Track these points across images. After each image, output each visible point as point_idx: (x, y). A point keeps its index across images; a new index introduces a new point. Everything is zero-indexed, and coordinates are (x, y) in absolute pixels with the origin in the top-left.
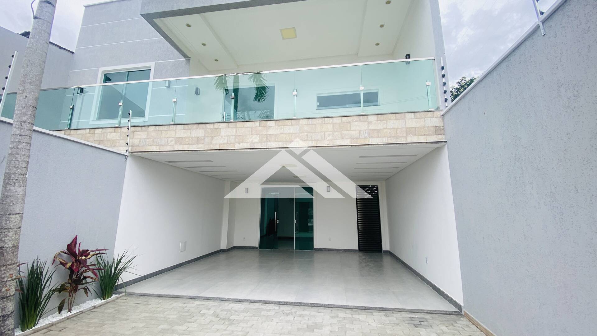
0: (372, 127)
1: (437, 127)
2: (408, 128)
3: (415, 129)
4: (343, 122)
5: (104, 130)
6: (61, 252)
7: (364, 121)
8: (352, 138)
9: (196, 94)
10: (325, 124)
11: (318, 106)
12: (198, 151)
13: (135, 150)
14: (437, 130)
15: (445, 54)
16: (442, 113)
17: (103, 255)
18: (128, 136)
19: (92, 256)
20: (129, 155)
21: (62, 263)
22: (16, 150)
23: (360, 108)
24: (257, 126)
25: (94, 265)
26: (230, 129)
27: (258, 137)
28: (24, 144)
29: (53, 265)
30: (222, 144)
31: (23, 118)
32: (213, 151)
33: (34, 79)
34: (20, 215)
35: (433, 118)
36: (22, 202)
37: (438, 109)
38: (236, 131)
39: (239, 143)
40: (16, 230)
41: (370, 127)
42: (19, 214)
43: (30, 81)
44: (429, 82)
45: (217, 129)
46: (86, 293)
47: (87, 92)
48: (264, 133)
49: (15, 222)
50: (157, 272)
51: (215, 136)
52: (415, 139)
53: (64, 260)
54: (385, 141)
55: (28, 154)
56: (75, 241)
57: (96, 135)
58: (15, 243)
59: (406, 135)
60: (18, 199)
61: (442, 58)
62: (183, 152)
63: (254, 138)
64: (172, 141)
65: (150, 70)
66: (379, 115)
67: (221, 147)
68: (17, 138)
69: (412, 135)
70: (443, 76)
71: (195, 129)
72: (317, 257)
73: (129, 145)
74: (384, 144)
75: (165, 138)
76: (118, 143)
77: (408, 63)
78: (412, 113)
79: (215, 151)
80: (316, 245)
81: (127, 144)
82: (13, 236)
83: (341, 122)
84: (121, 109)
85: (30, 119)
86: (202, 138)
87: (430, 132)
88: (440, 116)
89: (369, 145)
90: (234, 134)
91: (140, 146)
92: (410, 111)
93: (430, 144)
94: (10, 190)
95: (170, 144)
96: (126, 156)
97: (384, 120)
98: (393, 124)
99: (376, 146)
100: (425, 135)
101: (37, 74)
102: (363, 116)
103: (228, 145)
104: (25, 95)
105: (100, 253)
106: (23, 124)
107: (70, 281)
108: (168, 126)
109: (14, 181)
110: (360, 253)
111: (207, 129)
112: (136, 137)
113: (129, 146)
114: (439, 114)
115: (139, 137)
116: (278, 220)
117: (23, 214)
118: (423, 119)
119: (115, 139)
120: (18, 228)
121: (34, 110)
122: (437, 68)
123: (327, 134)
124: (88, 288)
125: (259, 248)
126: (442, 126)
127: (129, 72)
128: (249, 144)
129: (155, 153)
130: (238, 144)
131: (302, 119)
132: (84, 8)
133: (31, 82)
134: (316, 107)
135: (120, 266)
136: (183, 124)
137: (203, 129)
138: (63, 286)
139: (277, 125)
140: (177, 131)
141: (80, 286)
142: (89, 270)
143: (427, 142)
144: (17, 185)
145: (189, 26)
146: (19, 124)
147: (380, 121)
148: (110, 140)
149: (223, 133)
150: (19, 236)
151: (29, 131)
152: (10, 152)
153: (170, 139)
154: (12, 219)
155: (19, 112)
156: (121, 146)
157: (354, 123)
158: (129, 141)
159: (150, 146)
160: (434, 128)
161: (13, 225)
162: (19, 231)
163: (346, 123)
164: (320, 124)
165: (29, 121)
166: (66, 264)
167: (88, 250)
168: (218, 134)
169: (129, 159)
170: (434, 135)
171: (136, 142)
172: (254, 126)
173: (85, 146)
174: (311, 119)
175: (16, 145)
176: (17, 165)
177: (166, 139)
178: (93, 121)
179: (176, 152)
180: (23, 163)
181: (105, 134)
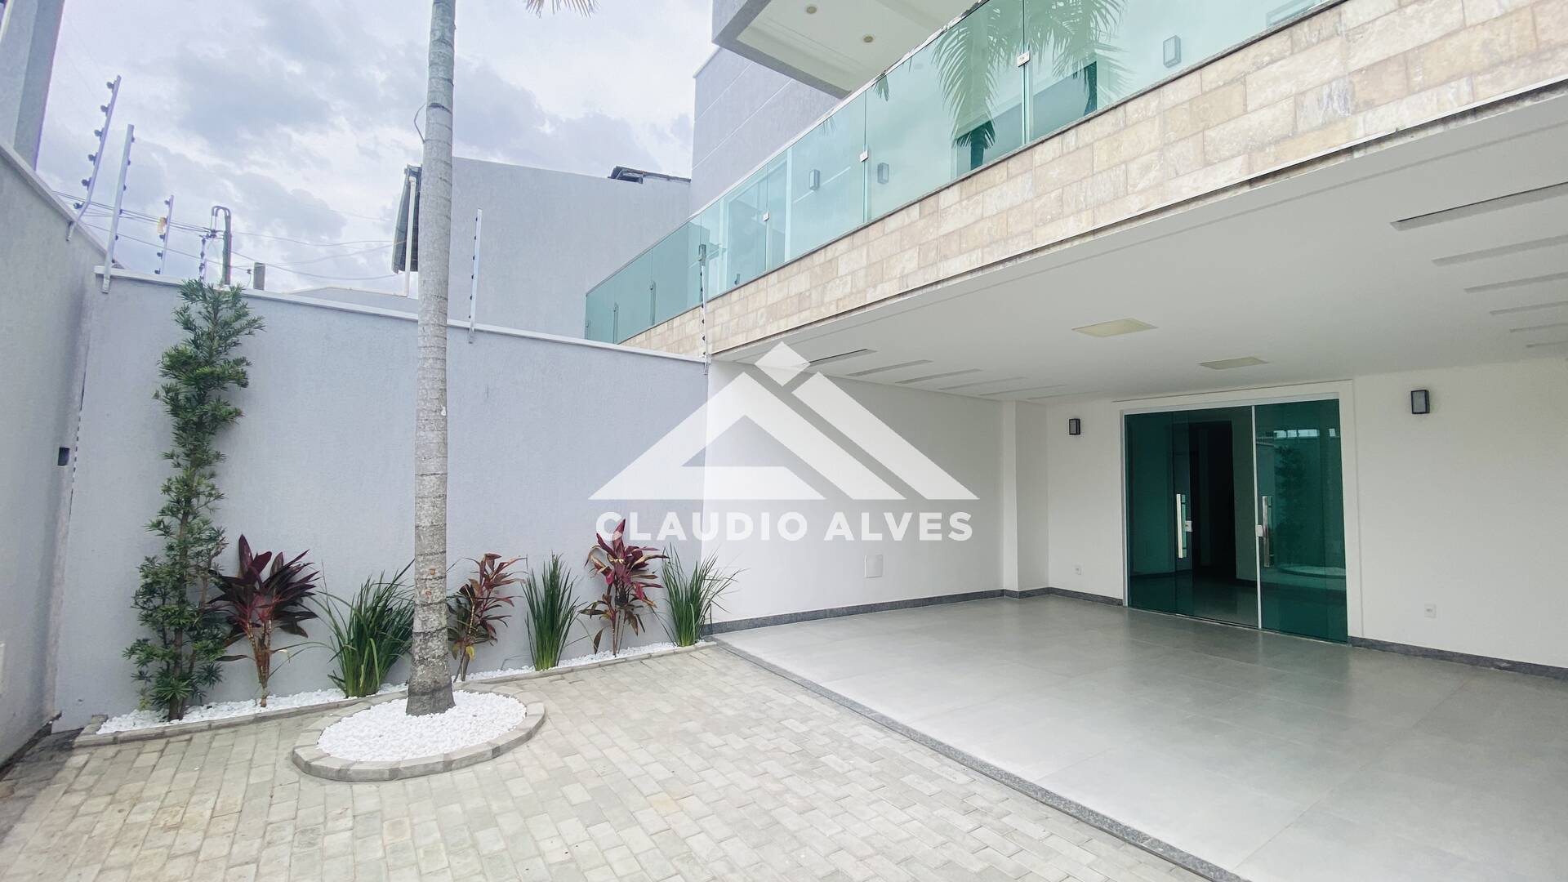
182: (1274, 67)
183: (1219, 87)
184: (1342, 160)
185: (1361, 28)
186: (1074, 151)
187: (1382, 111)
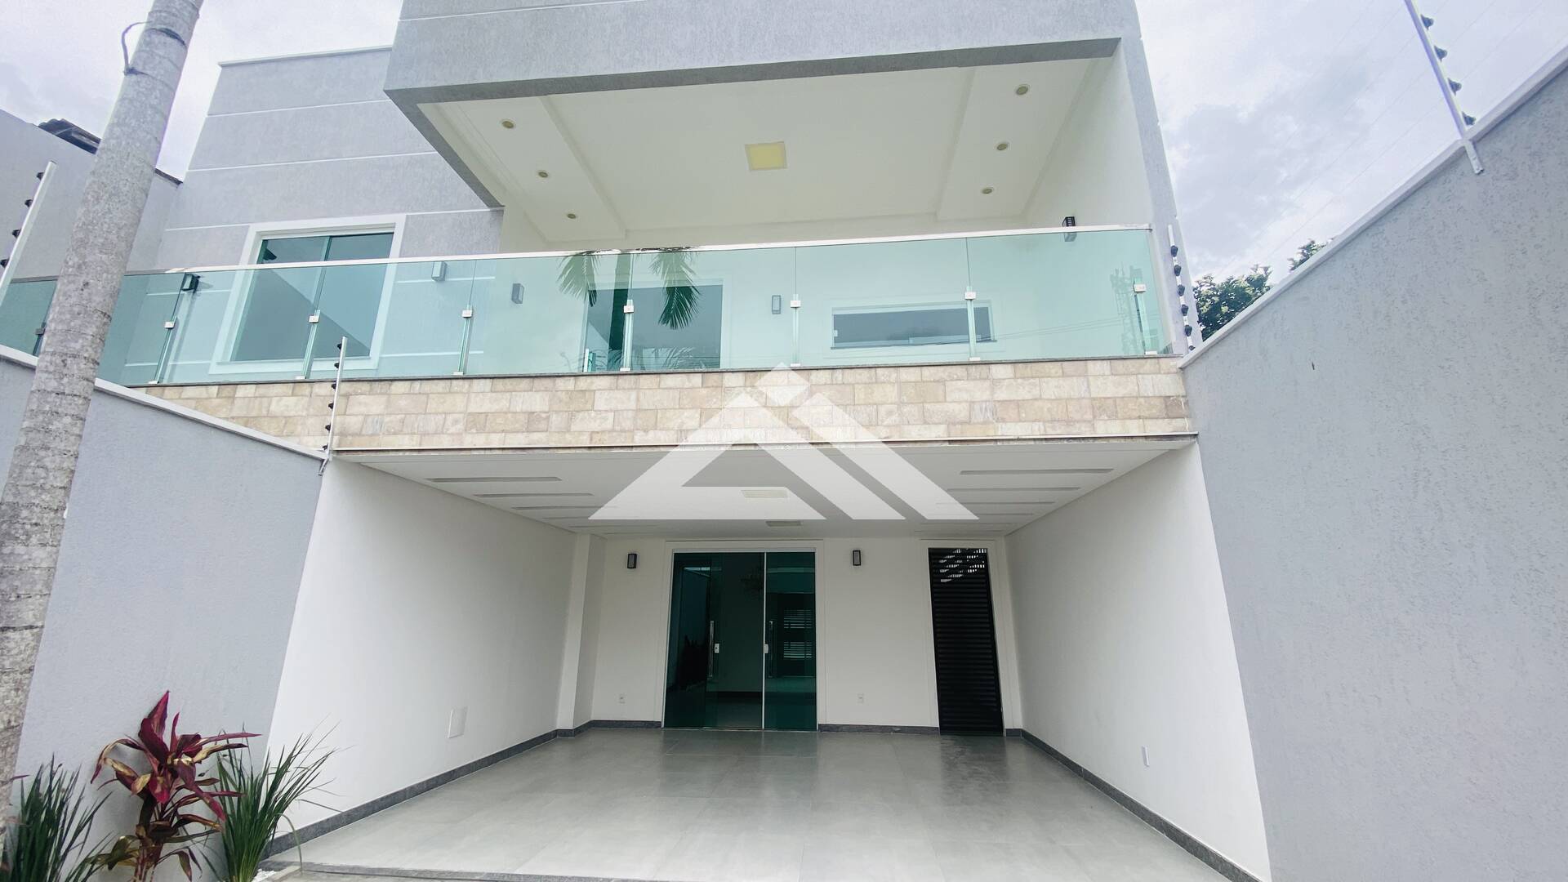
0: (1002, 395)
1: (1170, 397)
2: (1094, 399)
3: (1115, 401)
4: (925, 379)
5: (262, 389)
6: (121, 741)
7: (980, 379)
8: (951, 423)
9: (513, 299)
10: (876, 382)
11: (836, 340)
12: (530, 452)
13: (351, 445)
14: (1170, 407)
15: (1177, 218)
16: (1180, 363)
17: (238, 750)
18: (331, 406)
19: (209, 754)
20: (331, 459)
21: (120, 776)
22: (41, 436)
23: (967, 345)
24: (696, 386)
25: (212, 781)
26: (621, 391)
27: (697, 415)
28: (68, 420)
29: (94, 782)
30: (598, 432)
31: (73, 345)
32: (573, 451)
33: (113, 237)
34: (35, 630)
35: (1159, 376)
36: (45, 592)
37: (1167, 352)
38: (638, 400)
39: (646, 431)
40: (19, 676)
41: (996, 395)
42: (31, 627)
43: (101, 240)
44: (1142, 286)
45: (585, 391)
46: (186, 867)
47: (209, 287)
48: (715, 403)
49: (20, 653)
50: (382, 799)
51: (578, 412)
52: (1114, 429)
53: (127, 768)
54: (1037, 430)
55: (75, 448)
56: (160, 710)
57: (238, 402)
58: (13, 718)
59: (1091, 417)
60: (34, 583)
61: (1170, 227)
62: (488, 452)
63: (687, 417)
64: (456, 422)
65: (393, 233)
66: (1020, 365)
67: (594, 441)
68: (48, 402)
69: (1106, 418)
70: (1177, 271)
71: (525, 391)
72: (827, 748)
73: (333, 432)
74: (1034, 439)
75: (437, 414)
76: (302, 424)
77: (1071, 237)
78: (1105, 362)
79: (578, 451)
80: (823, 716)
81: (328, 428)
82: (7, 697)
83: (919, 379)
84: (314, 331)
85: (90, 349)
86: (544, 415)
87: (1154, 411)
88: (1175, 370)
89: (996, 440)
90: (633, 405)
91: (363, 435)
92: (1097, 355)
93: (1155, 442)
94: (12, 553)
95: (452, 430)
96: (323, 460)
97: (1032, 377)
98: (1056, 387)
99: (1016, 443)
100: (1139, 417)
101: (124, 222)
102: (978, 366)
103: (615, 434)
104: (82, 279)
105: (230, 744)
106: (69, 361)
107: (142, 833)
108: (448, 382)
109: (28, 527)
110: (944, 737)
111: (557, 391)
112: (354, 409)
113: (333, 435)
114: (1172, 363)
115: (363, 409)
116: (717, 646)
117: (42, 627)
118: (1133, 378)
119: (292, 414)
120: (25, 672)
121: (105, 324)
122: (1160, 251)
123: (883, 410)
124: (190, 851)
125: (663, 726)
126: (1183, 396)
127: (331, 237)
128: (673, 432)
129: (407, 454)
130: (642, 433)
131: (817, 369)
132: (220, 68)
133: (103, 244)
134: (831, 343)
135: (285, 785)
136: (490, 378)
137: (546, 391)
138: (120, 845)
139: (748, 383)
140: (473, 395)
141: (167, 848)
142: (199, 795)
143: (1146, 437)
144: (34, 540)
145: (508, 125)
146: (59, 361)
147: (1023, 378)
148: (276, 417)
149: (600, 404)
150: (27, 697)
151: (85, 383)
152: (23, 443)
153: (450, 418)
154: (12, 645)
155: (60, 327)
156: (308, 435)
157: (954, 383)
158: (335, 420)
159: (395, 434)
160: (1162, 400)
161: (12, 663)
162: (27, 681)
163: (934, 381)
164: (865, 384)
165: (86, 355)
166: (134, 779)
167: (197, 737)
168: (589, 406)
169: (329, 471)
170: (1164, 418)
171: (353, 423)
172: (687, 385)
173: (213, 432)
174: (840, 370)
175: (43, 421)
176: (42, 481)
177: (440, 418)
178: (219, 364)
179: (468, 453)
180: (58, 474)
181: (265, 400)
182: (959, 383)
183: (931, 382)
184: (992, 444)
185: (1000, 380)
186: (840, 384)
187: (1009, 425)
